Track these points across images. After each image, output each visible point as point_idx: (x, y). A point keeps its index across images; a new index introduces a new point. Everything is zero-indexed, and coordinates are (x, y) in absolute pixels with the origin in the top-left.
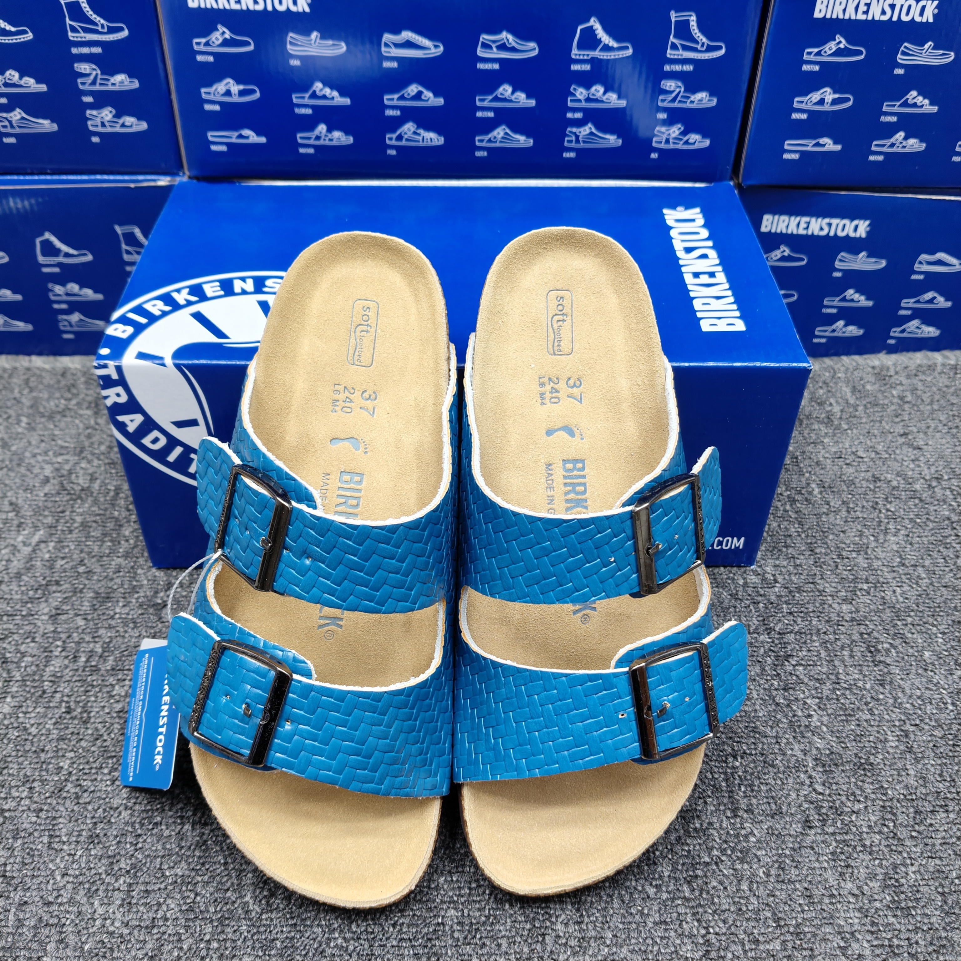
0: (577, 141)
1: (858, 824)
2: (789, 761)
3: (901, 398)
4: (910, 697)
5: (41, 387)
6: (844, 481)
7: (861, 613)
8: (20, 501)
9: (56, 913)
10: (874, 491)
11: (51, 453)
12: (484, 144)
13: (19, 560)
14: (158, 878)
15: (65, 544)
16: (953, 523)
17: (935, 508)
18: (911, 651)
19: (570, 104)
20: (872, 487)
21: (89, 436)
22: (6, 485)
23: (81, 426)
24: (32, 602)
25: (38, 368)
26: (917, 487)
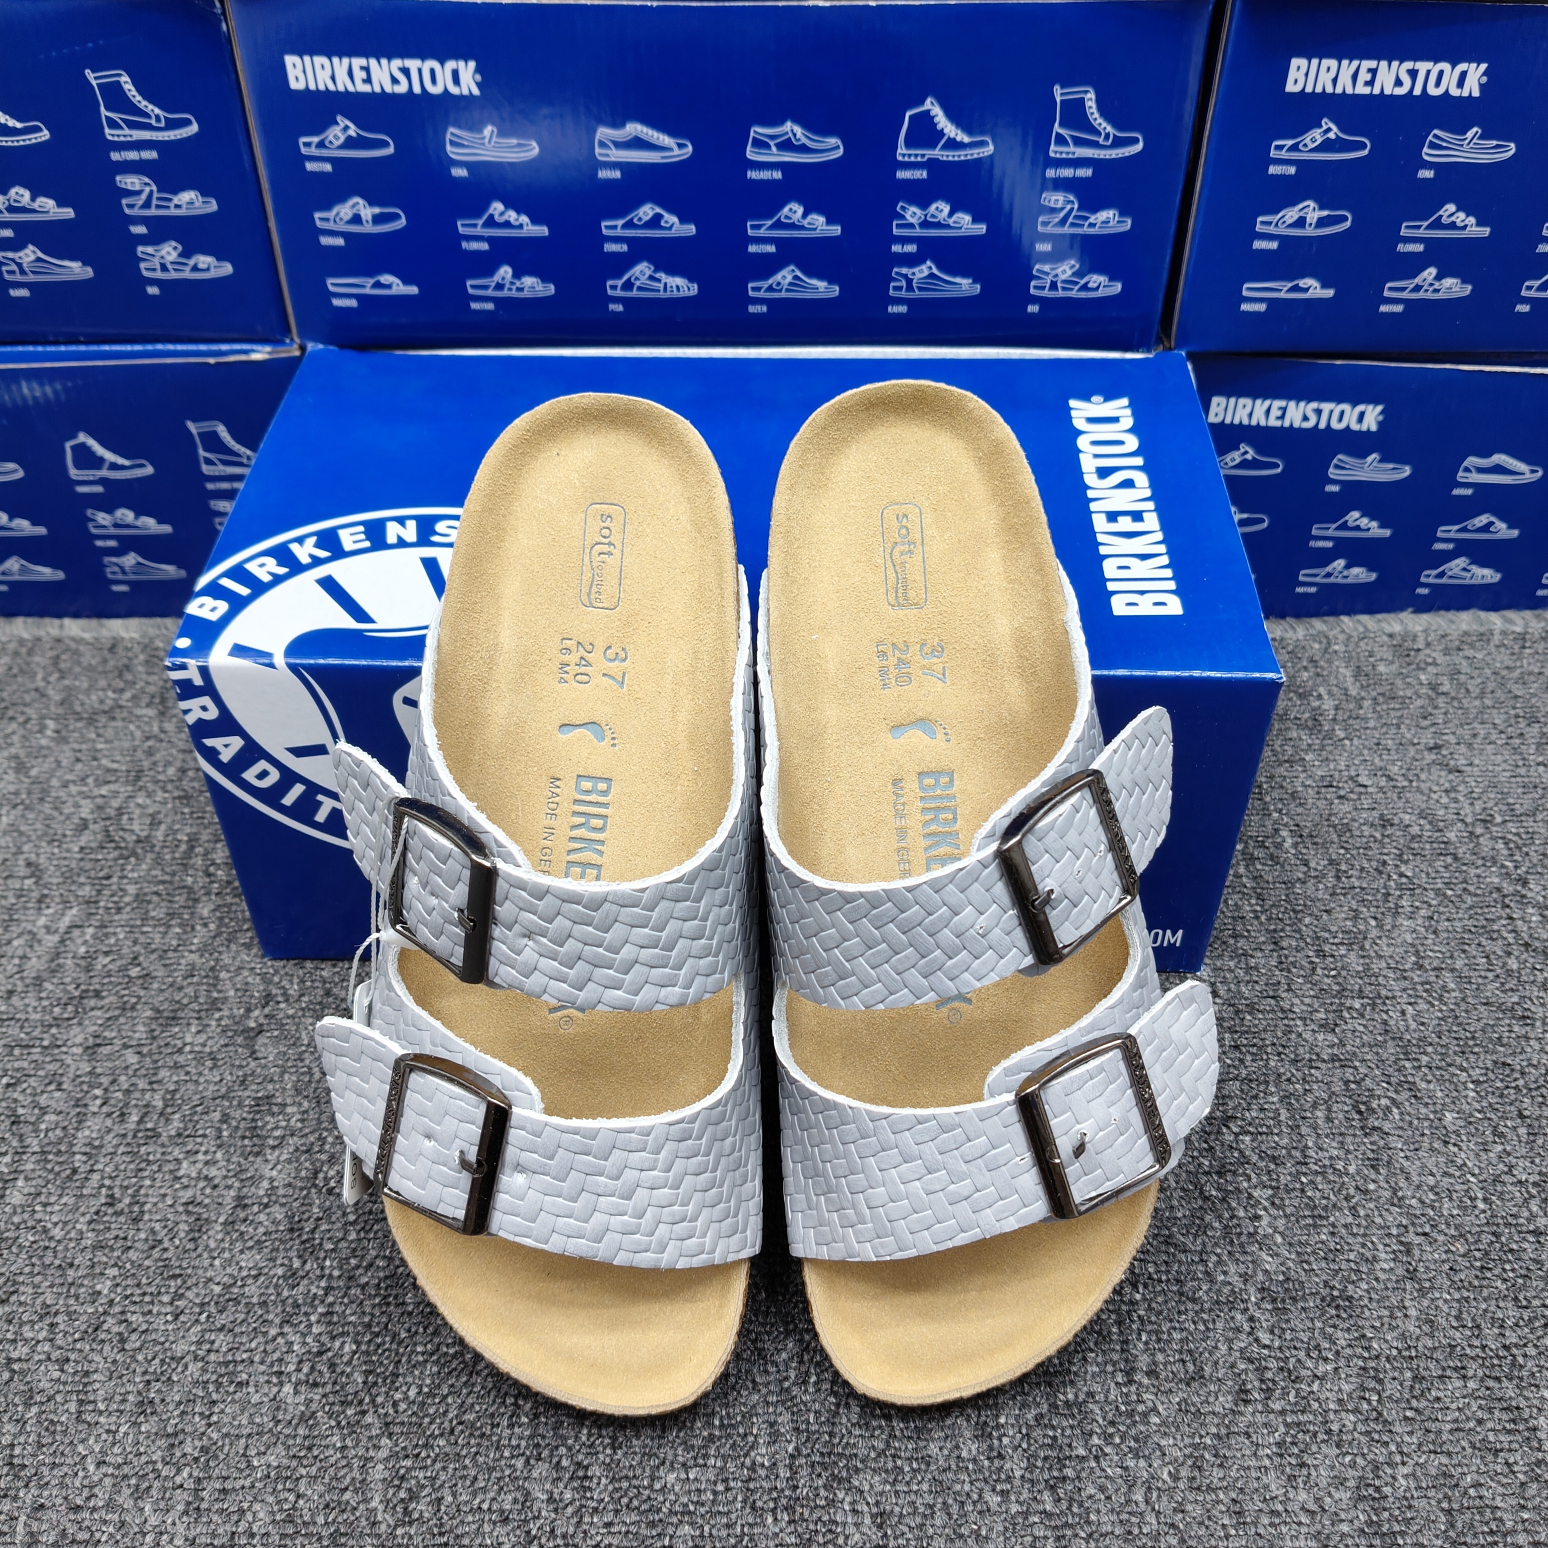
0: (910, 287)
1: (1323, 1397)
2: (1219, 1292)
3: (1433, 687)
4: (1419, 1187)
5: (77, 669)
6: (1335, 826)
7: (1349, 1048)
8: (42, 860)
9: (87, 1523)
10: (1381, 842)
11: (90, 780)
12: (761, 294)
13: (39, 957)
14: (242, 1471)
15: (111, 930)
16: (1504, 896)
17: (1478, 871)
18: (1424, 1110)
19: (895, 231)
20: (1378, 835)
21: (150, 752)
22: (21, 834)
23: (138, 734)
24: (58, 1026)
25: (73, 639)
26: (1452, 835)
